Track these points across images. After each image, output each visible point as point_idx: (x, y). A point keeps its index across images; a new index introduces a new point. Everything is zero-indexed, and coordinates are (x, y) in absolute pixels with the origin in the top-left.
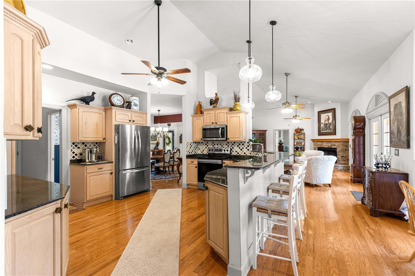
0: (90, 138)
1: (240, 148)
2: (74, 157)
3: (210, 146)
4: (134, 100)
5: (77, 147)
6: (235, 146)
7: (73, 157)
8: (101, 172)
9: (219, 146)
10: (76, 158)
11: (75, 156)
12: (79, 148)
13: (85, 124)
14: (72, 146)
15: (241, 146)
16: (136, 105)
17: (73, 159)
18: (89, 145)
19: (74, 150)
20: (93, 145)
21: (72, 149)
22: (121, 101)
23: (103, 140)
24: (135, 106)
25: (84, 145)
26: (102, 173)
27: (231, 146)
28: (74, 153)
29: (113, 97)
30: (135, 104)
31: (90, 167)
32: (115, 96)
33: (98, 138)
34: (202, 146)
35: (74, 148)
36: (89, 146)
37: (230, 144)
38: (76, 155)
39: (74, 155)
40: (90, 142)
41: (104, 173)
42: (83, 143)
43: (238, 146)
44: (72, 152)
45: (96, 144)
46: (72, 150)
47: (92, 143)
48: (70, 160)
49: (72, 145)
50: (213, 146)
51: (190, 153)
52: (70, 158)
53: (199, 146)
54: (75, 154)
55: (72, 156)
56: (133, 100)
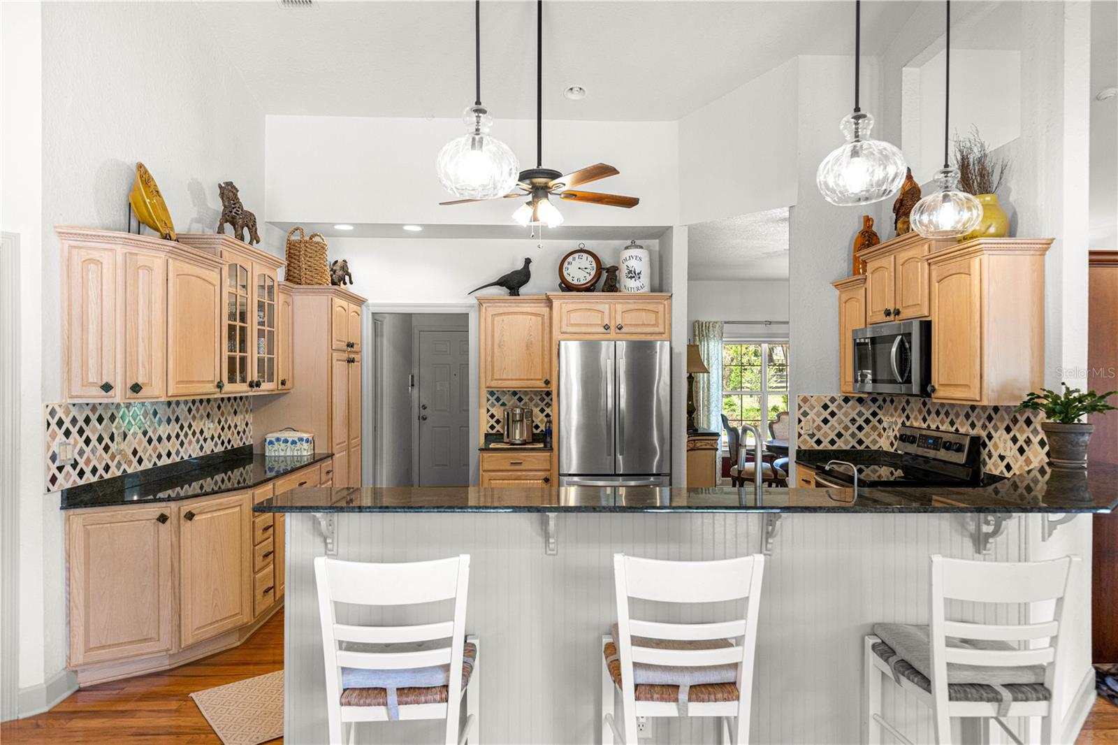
0: (512, 380)
1: (1015, 440)
2: (492, 427)
3: (916, 419)
4: (628, 258)
5: (501, 402)
6: (996, 428)
7: (490, 427)
8: (519, 473)
9: (942, 422)
10: (498, 431)
11: (495, 424)
12: (504, 404)
13: (500, 346)
14: (488, 400)
15: (1021, 431)
16: (633, 275)
17: (491, 431)
18: (528, 397)
19: (493, 411)
20: (539, 397)
21: (490, 408)
22: (588, 271)
23: (544, 385)
24: (631, 278)
25: (517, 397)
26: (521, 476)
27: (984, 427)
28: (492, 416)
29: (569, 263)
30: (630, 272)
31: (490, 456)
32: (574, 259)
33: (532, 379)
34: (892, 416)
35: (493, 405)
36: (527, 401)
37: (979, 418)
38: (498, 422)
39: (493, 422)
40: (531, 391)
41: (527, 476)
42: (515, 393)
43: (1008, 430)
44: (490, 413)
45: (545, 397)
46: (488, 411)
47: (536, 393)
48: (486, 434)
49: (490, 397)
50: (925, 420)
51: (819, 442)
52: (485, 428)
53: (884, 415)
54: (495, 419)
55: (490, 425)
56: (626, 260)
